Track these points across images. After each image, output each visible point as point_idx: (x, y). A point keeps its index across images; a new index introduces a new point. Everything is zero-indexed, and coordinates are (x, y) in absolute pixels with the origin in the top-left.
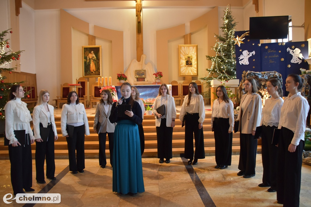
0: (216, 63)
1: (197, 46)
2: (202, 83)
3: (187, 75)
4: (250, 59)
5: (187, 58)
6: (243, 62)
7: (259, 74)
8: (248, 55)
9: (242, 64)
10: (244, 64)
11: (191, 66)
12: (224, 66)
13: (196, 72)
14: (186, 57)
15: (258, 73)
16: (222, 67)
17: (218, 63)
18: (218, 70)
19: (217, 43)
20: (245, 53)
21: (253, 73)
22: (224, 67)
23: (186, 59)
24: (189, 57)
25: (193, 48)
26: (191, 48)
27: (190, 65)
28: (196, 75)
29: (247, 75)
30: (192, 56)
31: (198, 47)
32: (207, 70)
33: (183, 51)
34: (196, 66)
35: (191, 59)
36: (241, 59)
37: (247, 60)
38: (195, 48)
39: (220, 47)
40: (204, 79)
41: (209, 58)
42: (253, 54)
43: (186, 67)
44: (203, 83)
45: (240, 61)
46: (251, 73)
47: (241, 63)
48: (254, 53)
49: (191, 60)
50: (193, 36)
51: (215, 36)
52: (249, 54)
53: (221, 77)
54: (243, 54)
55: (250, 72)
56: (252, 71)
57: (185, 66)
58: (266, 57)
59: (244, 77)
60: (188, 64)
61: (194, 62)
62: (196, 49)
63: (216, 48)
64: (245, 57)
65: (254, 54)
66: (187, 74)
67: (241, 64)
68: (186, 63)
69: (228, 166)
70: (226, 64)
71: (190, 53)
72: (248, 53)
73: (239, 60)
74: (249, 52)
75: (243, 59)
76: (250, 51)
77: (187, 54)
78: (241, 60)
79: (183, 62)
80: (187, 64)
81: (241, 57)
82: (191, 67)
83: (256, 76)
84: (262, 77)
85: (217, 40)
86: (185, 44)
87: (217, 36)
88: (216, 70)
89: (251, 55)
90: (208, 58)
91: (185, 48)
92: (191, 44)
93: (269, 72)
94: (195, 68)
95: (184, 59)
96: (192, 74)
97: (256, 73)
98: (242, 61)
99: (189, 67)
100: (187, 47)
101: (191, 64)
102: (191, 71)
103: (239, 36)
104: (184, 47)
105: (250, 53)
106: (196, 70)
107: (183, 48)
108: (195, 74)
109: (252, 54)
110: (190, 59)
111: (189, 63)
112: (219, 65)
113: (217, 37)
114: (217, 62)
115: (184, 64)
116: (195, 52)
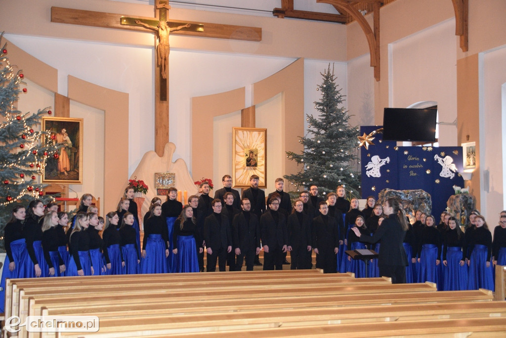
1: (266, 131)
4: (383, 169)
5: (248, 153)
6: (372, 173)
7: (401, 194)
8: (380, 162)
9: (370, 175)
10: (374, 176)
11: (254, 169)
13: (263, 181)
15: (400, 191)
20: (375, 159)
21: (394, 192)
23: (247, 155)
24: (251, 152)
25: (259, 134)
26: (255, 133)
27: (253, 166)
28: (264, 185)
29: (386, 195)
30: (257, 150)
31: (268, 133)
33: (241, 140)
34: (263, 170)
35: (256, 156)
36: (369, 168)
37: (378, 170)
38: (262, 134)
42: (386, 161)
43: (245, 171)
45: (367, 172)
46: (392, 191)
47: (368, 174)
48: (388, 160)
49: (255, 157)
50: (257, 110)
54: (371, 161)
55: (389, 191)
56: (392, 189)
57: (245, 169)
58: (405, 167)
59: (382, 197)
60: (251, 164)
61: (260, 161)
62: (264, 138)
64: (375, 166)
65: (388, 162)
67: (369, 176)
68: (247, 163)
71: (253, 143)
72: (380, 160)
73: (367, 169)
75: (372, 168)
76: (382, 157)
77: (249, 145)
78: (369, 170)
79: (241, 160)
80: (247, 166)
81: (369, 166)
82: (254, 171)
83: (397, 195)
84: (405, 197)
86: (244, 125)
89: (383, 163)
91: (244, 134)
93: (414, 190)
94: (262, 172)
95: (242, 154)
97: (397, 191)
99: (251, 169)
100: (248, 132)
101: (256, 165)
103: (367, 134)
104: (243, 131)
105: (383, 160)
106: (263, 175)
107: (240, 133)
109: (385, 162)
110: (254, 155)
111: (251, 162)
115: (243, 165)
116: (261, 143)
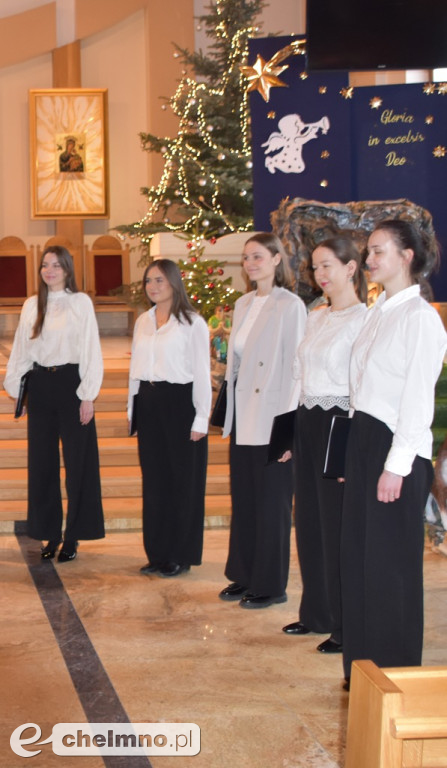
0: (179, 165)
1: (105, 95)
2: (124, 248)
3: (62, 212)
4: (309, 151)
5: (63, 143)
6: (280, 160)
7: (339, 213)
8: (303, 132)
9: (276, 169)
10: (286, 170)
11: (81, 178)
12: (212, 176)
13: (100, 202)
14: (61, 138)
15: (336, 206)
16: (203, 183)
17: (185, 163)
18: (187, 194)
19: (185, 83)
20: (290, 124)
21: (316, 208)
22: (209, 181)
23: (60, 148)
24: (71, 141)
25: (90, 102)
26: (82, 101)
27: (75, 170)
28: (103, 212)
29: (293, 216)
30: (84, 136)
31: (111, 99)
32: (145, 191)
33: (48, 115)
34: (99, 177)
35: (81, 148)
36: (272, 148)
37: (299, 154)
38: (97, 102)
39: (197, 99)
40: (129, 230)
41: (154, 144)
42: (320, 130)
43: (59, 182)
44: (128, 245)
45: (268, 160)
46: (308, 206)
47: (271, 164)
48: (324, 124)
49: (79, 152)
50: (87, 54)
51: (176, 55)
52: (306, 129)
53: (200, 221)
54: (279, 131)
55: (302, 204)
56: (310, 199)
57: (57, 178)
58: (374, 141)
59: (280, 222)
60: (69, 166)
61: (92, 159)
62: (101, 108)
63: (182, 104)
64: (288, 143)
65: (324, 132)
66: (63, 207)
67: (272, 171)
68: (61, 165)
69: (193, 568)
70: (219, 169)
71: (75, 121)
72: (302, 126)
73: (267, 152)
74: (306, 120)
75: (282, 149)
76: (308, 118)
77: (66, 125)
78: (272, 154)
79: (50, 159)
80: (63, 169)
81: (273, 143)
82: (79, 182)
83: (326, 218)
84: (351, 221)
85: (184, 72)
86: (56, 84)
87: (185, 53)
88: (177, 193)
89: (312, 135)
90: (148, 145)
91: (54, 103)
92: (78, 84)
93: (380, 203)
94: (96, 184)
95: (52, 146)
96: (84, 210)
97: (327, 206)
98: (276, 157)
99: (72, 178)
100: (65, 99)
101: (80, 168)
102: (83, 195)
103: (266, 59)
104: (52, 97)
105: (310, 126)
106: (100, 191)
107: (47, 101)
108: (98, 208)
109: (316, 130)
110: (77, 148)
111: (71, 164)
112: (192, 173)
113: (183, 59)
114: (181, 161)
115: (52, 170)
116: (95, 121)
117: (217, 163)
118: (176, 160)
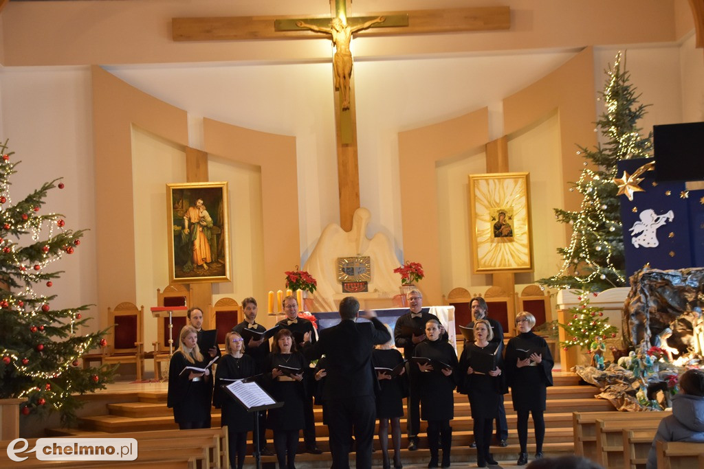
0: (582, 236)
1: (528, 177)
2: (546, 294)
3: (497, 268)
5: (496, 215)
10: (647, 246)
11: (511, 241)
12: (606, 243)
13: (526, 259)
14: (494, 211)
15: (671, 272)
16: (599, 249)
17: (586, 233)
18: (588, 256)
19: (586, 172)
21: (658, 273)
22: (604, 246)
23: (494, 219)
24: (502, 213)
25: (516, 182)
26: (509, 183)
27: (506, 236)
28: (529, 267)
30: (511, 209)
31: (532, 179)
32: (561, 251)
33: (484, 195)
34: (525, 240)
35: (510, 218)
38: (521, 182)
39: (593, 189)
40: (548, 282)
41: (566, 216)
43: (494, 244)
44: (549, 292)
48: (671, 215)
49: (508, 222)
50: (513, 145)
51: (578, 153)
52: (658, 219)
53: (598, 276)
54: (640, 220)
57: (492, 242)
60: (501, 233)
61: (519, 226)
62: (524, 187)
63: (584, 186)
64: (646, 228)
66: (498, 264)
68: (495, 232)
70: (611, 238)
71: (504, 198)
75: (643, 232)
77: (498, 202)
79: (485, 227)
80: (496, 235)
82: (509, 244)
83: (664, 279)
85: (585, 164)
86: (489, 171)
87: (586, 151)
88: (581, 255)
90: (561, 217)
91: (488, 184)
92: (506, 169)
94: (523, 245)
95: (488, 217)
96: (514, 266)
99: (504, 242)
100: (496, 181)
101: (510, 234)
102: (512, 255)
103: (630, 173)
104: (487, 180)
106: (526, 251)
107: (482, 183)
108: (524, 264)
110: (507, 218)
111: (502, 231)
112: (591, 242)
113: (584, 154)
114: (583, 232)
115: (489, 235)
116: (521, 197)
117: (609, 233)
118: (580, 231)
